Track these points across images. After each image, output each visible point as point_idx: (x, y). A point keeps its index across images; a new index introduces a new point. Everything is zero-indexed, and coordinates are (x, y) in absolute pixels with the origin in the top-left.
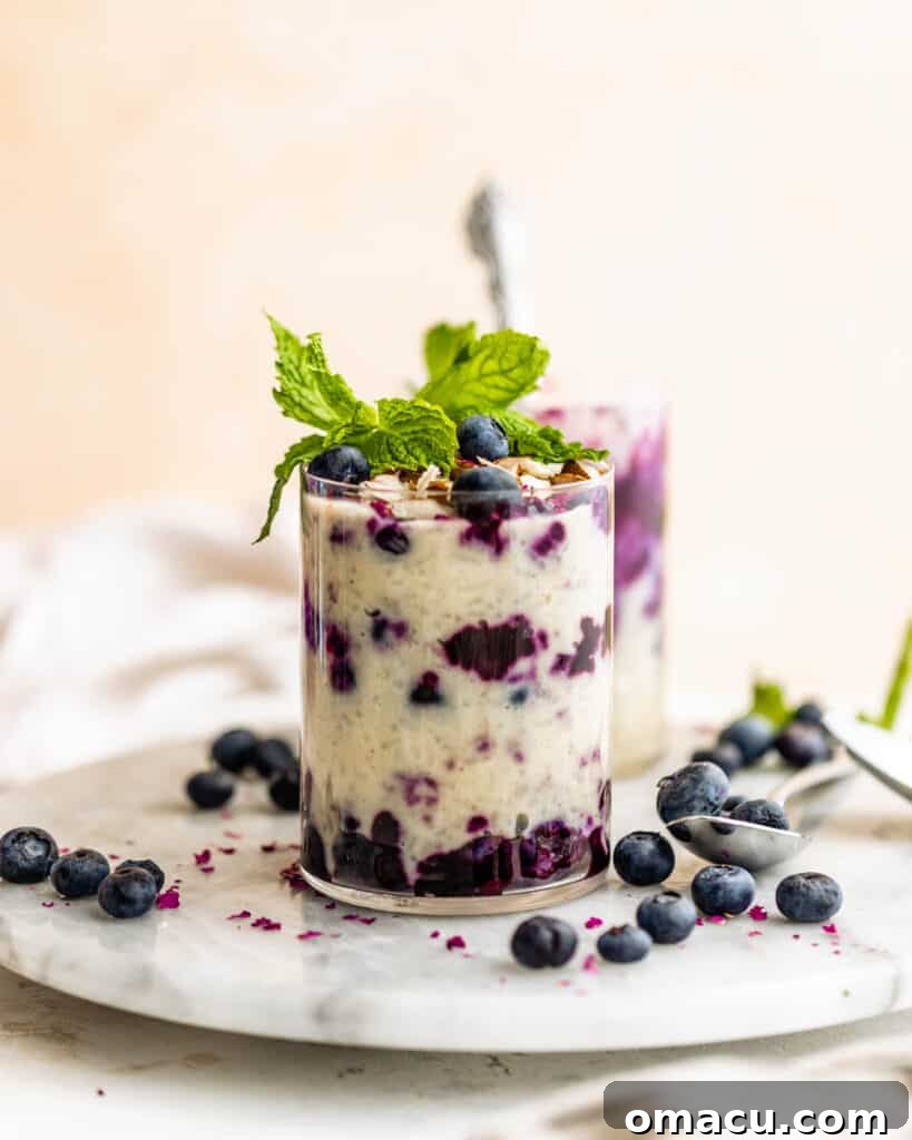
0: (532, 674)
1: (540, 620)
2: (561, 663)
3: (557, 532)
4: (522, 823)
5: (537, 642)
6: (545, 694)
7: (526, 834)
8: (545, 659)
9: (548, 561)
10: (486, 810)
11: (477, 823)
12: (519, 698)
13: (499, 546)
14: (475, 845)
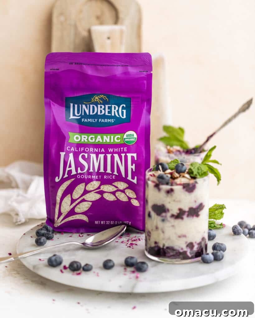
0: (166, 216)
1: (168, 206)
2: (173, 216)
3: (172, 190)
4: (164, 246)
5: (167, 211)
6: (169, 221)
7: (165, 248)
8: (169, 214)
9: (169, 195)
10: (157, 241)
11: (156, 243)
12: (163, 220)
13: (159, 190)
14: (155, 247)
